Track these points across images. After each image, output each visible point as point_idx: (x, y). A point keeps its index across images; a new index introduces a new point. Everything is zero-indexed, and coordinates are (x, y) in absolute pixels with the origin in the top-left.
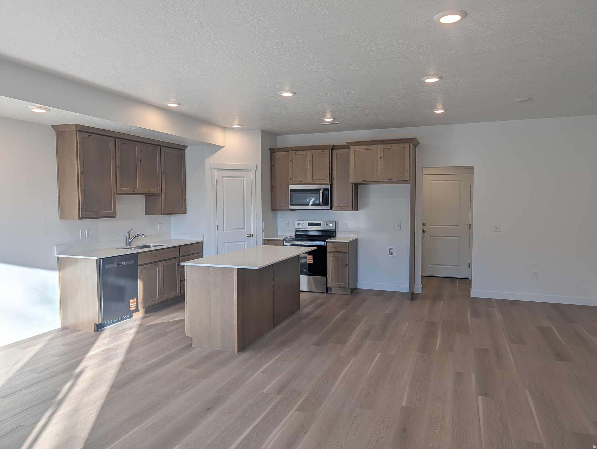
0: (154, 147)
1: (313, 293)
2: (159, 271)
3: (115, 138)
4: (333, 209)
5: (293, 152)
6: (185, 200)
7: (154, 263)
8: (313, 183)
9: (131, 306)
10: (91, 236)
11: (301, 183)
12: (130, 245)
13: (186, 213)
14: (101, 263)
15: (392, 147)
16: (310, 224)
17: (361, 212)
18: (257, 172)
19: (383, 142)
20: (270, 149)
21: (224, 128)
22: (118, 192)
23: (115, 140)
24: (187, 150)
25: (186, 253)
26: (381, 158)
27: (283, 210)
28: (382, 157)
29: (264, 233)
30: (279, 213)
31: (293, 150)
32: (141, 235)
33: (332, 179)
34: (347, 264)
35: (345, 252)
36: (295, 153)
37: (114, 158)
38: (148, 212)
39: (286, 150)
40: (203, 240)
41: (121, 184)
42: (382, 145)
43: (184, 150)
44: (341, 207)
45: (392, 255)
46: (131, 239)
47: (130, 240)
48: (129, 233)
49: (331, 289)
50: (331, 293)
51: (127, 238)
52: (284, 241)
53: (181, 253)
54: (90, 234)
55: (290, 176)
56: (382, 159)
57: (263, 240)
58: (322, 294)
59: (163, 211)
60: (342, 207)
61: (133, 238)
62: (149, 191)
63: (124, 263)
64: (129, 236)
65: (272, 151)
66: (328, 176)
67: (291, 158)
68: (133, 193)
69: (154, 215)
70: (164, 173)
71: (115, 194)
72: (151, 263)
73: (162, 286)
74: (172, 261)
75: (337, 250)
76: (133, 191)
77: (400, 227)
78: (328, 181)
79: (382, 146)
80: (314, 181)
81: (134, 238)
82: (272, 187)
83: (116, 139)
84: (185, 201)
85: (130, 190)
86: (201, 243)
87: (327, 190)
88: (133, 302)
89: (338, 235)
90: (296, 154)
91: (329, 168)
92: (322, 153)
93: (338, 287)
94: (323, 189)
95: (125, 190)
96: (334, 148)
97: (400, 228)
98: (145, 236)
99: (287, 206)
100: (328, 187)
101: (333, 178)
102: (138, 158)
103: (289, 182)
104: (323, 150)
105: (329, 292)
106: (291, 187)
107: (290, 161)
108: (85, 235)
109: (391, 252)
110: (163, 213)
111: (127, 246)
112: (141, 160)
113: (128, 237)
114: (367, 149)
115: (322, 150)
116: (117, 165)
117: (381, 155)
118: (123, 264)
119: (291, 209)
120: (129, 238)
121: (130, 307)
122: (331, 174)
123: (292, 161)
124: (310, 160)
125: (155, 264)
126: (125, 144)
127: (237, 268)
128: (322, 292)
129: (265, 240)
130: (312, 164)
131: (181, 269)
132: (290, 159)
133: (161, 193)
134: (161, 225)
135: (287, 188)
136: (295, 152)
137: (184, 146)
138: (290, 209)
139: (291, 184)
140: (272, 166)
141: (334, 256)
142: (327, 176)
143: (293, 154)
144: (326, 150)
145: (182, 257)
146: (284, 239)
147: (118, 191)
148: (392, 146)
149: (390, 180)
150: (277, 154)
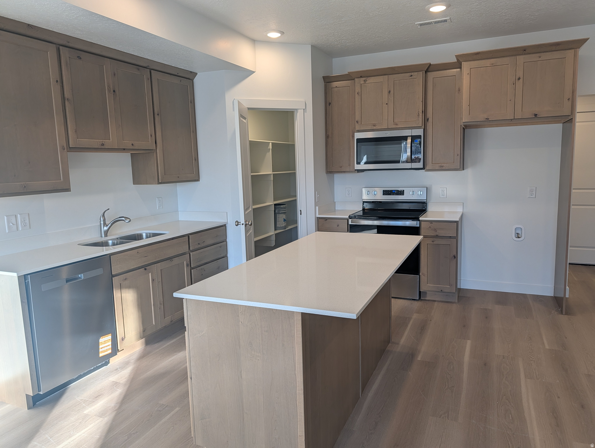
0: (139, 70)
1: (397, 300)
2: (153, 280)
3: (58, 46)
4: (427, 168)
5: (361, 79)
6: (197, 159)
7: (144, 267)
8: (394, 126)
9: (101, 348)
10: (28, 224)
11: (375, 128)
12: (106, 235)
13: (198, 180)
14: (28, 282)
15: (540, 59)
16: (386, 193)
17: (469, 172)
18: (306, 112)
19: (525, 50)
20: (324, 78)
21: (254, 41)
22: (71, 146)
23: (58, 50)
24: (196, 80)
25: (199, 244)
26: (519, 79)
27: (344, 172)
28: (522, 77)
29: (317, 208)
30: (337, 176)
31: (361, 77)
32: (123, 219)
33: (426, 120)
34: (454, 256)
35: (450, 237)
36: (365, 81)
37: (57, 81)
38: (137, 180)
39: (350, 77)
40: (226, 221)
41: (76, 132)
42: (522, 57)
43: (192, 80)
44: (440, 164)
45: (519, 238)
46: (107, 226)
47: (106, 228)
48: (103, 215)
49: (425, 293)
50: (425, 300)
51: (101, 224)
52: (350, 220)
53: (191, 245)
54: (27, 221)
55: (358, 118)
56: (521, 80)
57: (316, 219)
58: (413, 302)
59: (160, 177)
60: (443, 165)
61: (110, 225)
62: (132, 145)
63: (82, 276)
64: (104, 220)
65: (328, 80)
66: (421, 114)
67: (358, 89)
68: (102, 147)
69: (147, 184)
70: (158, 115)
71: (66, 150)
72: (139, 268)
73: (160, 304)
74: (176, 261)
75: (437, 234)
76: (103, 145)
77: (535, 194)
78: (420, 123)
79: (521, 59)
80: (397, 124)
81: (112, 225)
82: (327, 137)
83: (61, 47)
84: (197, 161)
85: (95, 143)
86: (224, 226)
87: (419, 137)
88: (105, 342)
89: (431, 208)
90: (367, 82)
91: (422, 102)
92: (410, 78)
93: (438, 292)
94: (412, 136)
95: (85, 142)
96: (429, 70)
97: (534, 196)
98: (130, 221)
99: (351, 164)
100: (419, 132)
101: (428, 119)
102: (109, 86)
103: (355, 128)
104: (412, 74)
105: (421, 298)
106: (359, 135)
107: (357, 94)
108: (15, 223)
109: (517, 234)
110: (160, 181)
111: (101, 237)
112: (114, 91)
113: (102, 222)
114: (493, 65)
115: (410, 74)
116: (66, 96)
117: (520, 74)
118: (80, 278)
119: (357, 170)
120: (105, 224)
121: (100, 350)
122: (425, 112)
123: (360, 94)
124: (390, 91)
125: (145, 269)
126: (79, 58)
127: (302, 313)
128: (411, 298)
129: (318, 219)
130: (393, 97)
131: (192, 270)
132: (357, 91)
133: (155, 148)
134: (161, 199)
135: (351, 138)
136: (364, 79)
137: (191, 72)
138: (355, 170)
139: (359, 131)
140: (328, 104)
141: (432, 243)
142: (418, 115)
143: (362, 82)
144: (416, 73)
145: (192, 251)
146: (349, 217)
147: (71, 143)
148: (540, 57)
149: (536, 115)
150: (335, 84)
